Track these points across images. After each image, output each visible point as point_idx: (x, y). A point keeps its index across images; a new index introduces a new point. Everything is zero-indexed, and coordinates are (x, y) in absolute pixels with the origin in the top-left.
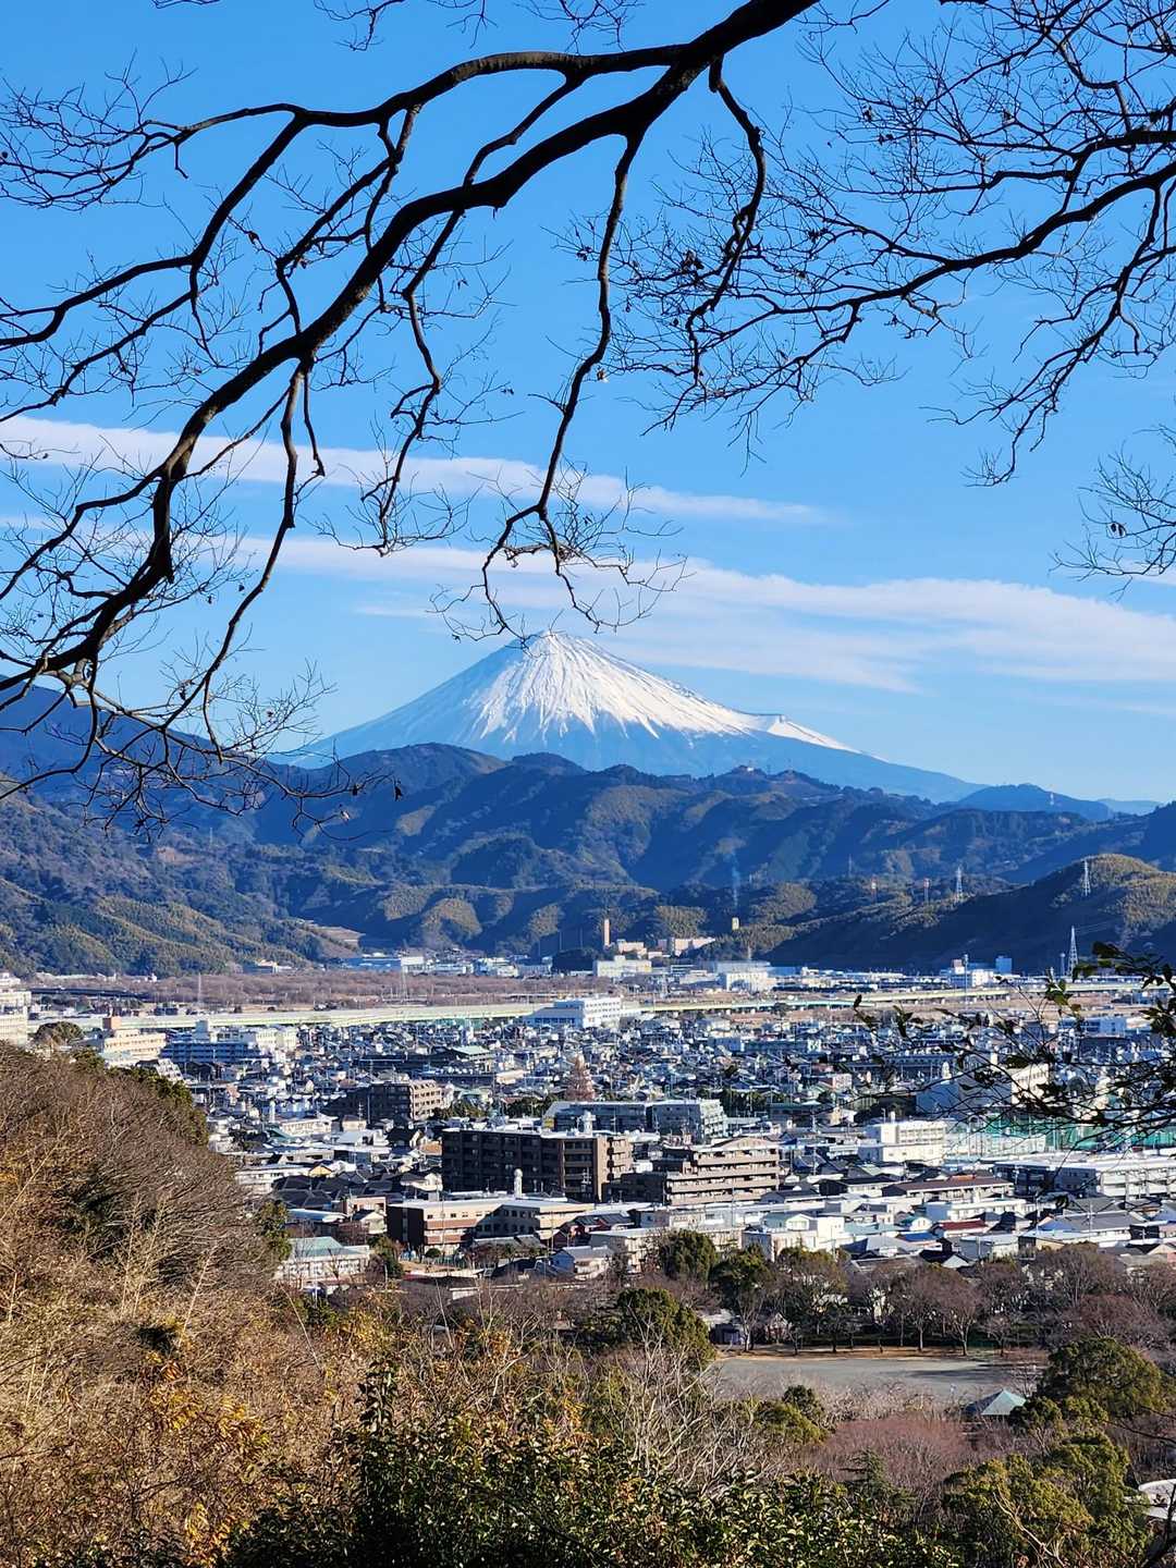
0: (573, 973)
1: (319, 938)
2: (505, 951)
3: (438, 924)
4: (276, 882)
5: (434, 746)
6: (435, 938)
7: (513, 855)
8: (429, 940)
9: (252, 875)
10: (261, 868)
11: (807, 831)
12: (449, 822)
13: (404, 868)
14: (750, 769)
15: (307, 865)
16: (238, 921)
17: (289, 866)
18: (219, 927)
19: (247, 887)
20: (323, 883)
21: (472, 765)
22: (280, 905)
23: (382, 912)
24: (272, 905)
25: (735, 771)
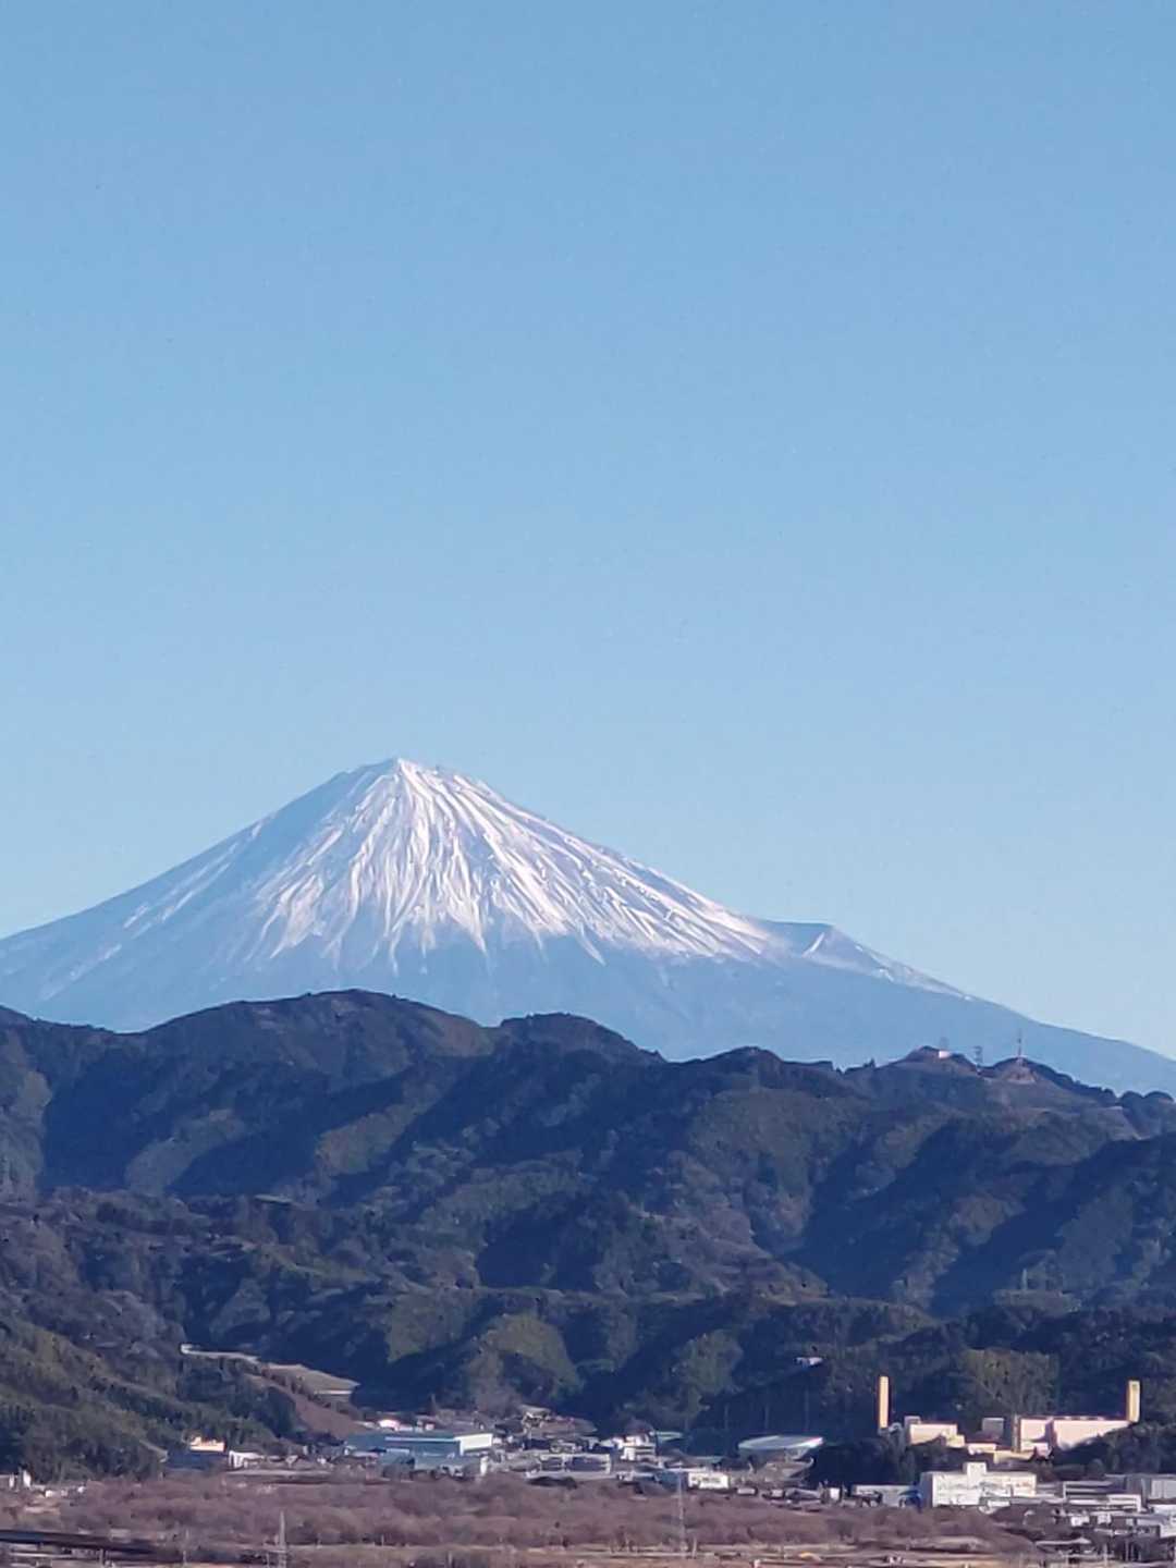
0: (862, 1490)
1: (287, 1390)
2: (636, 1423)
3: (495, 1365)
4: (158, 1269)
5: (354, 995)
6: (490, 1391)
7: (591, 1224)
8: (479, 1397)
9: (112, 1256)
10: (128, 1243)
11: (1131, 1190)
12: (418, 1148)
13: (384, 1244)
14: (942, 1054)
15: (218, 1239)
16: (131, 1357)
17: (183, 1241)
18: (103, 1372)
19: (104, 1280)
20: (250, 1274)
21: (426, 1031)
22: (169, 1315)
23: (378, 1336)
24: (154, 1317)
25: (915, 1057)
